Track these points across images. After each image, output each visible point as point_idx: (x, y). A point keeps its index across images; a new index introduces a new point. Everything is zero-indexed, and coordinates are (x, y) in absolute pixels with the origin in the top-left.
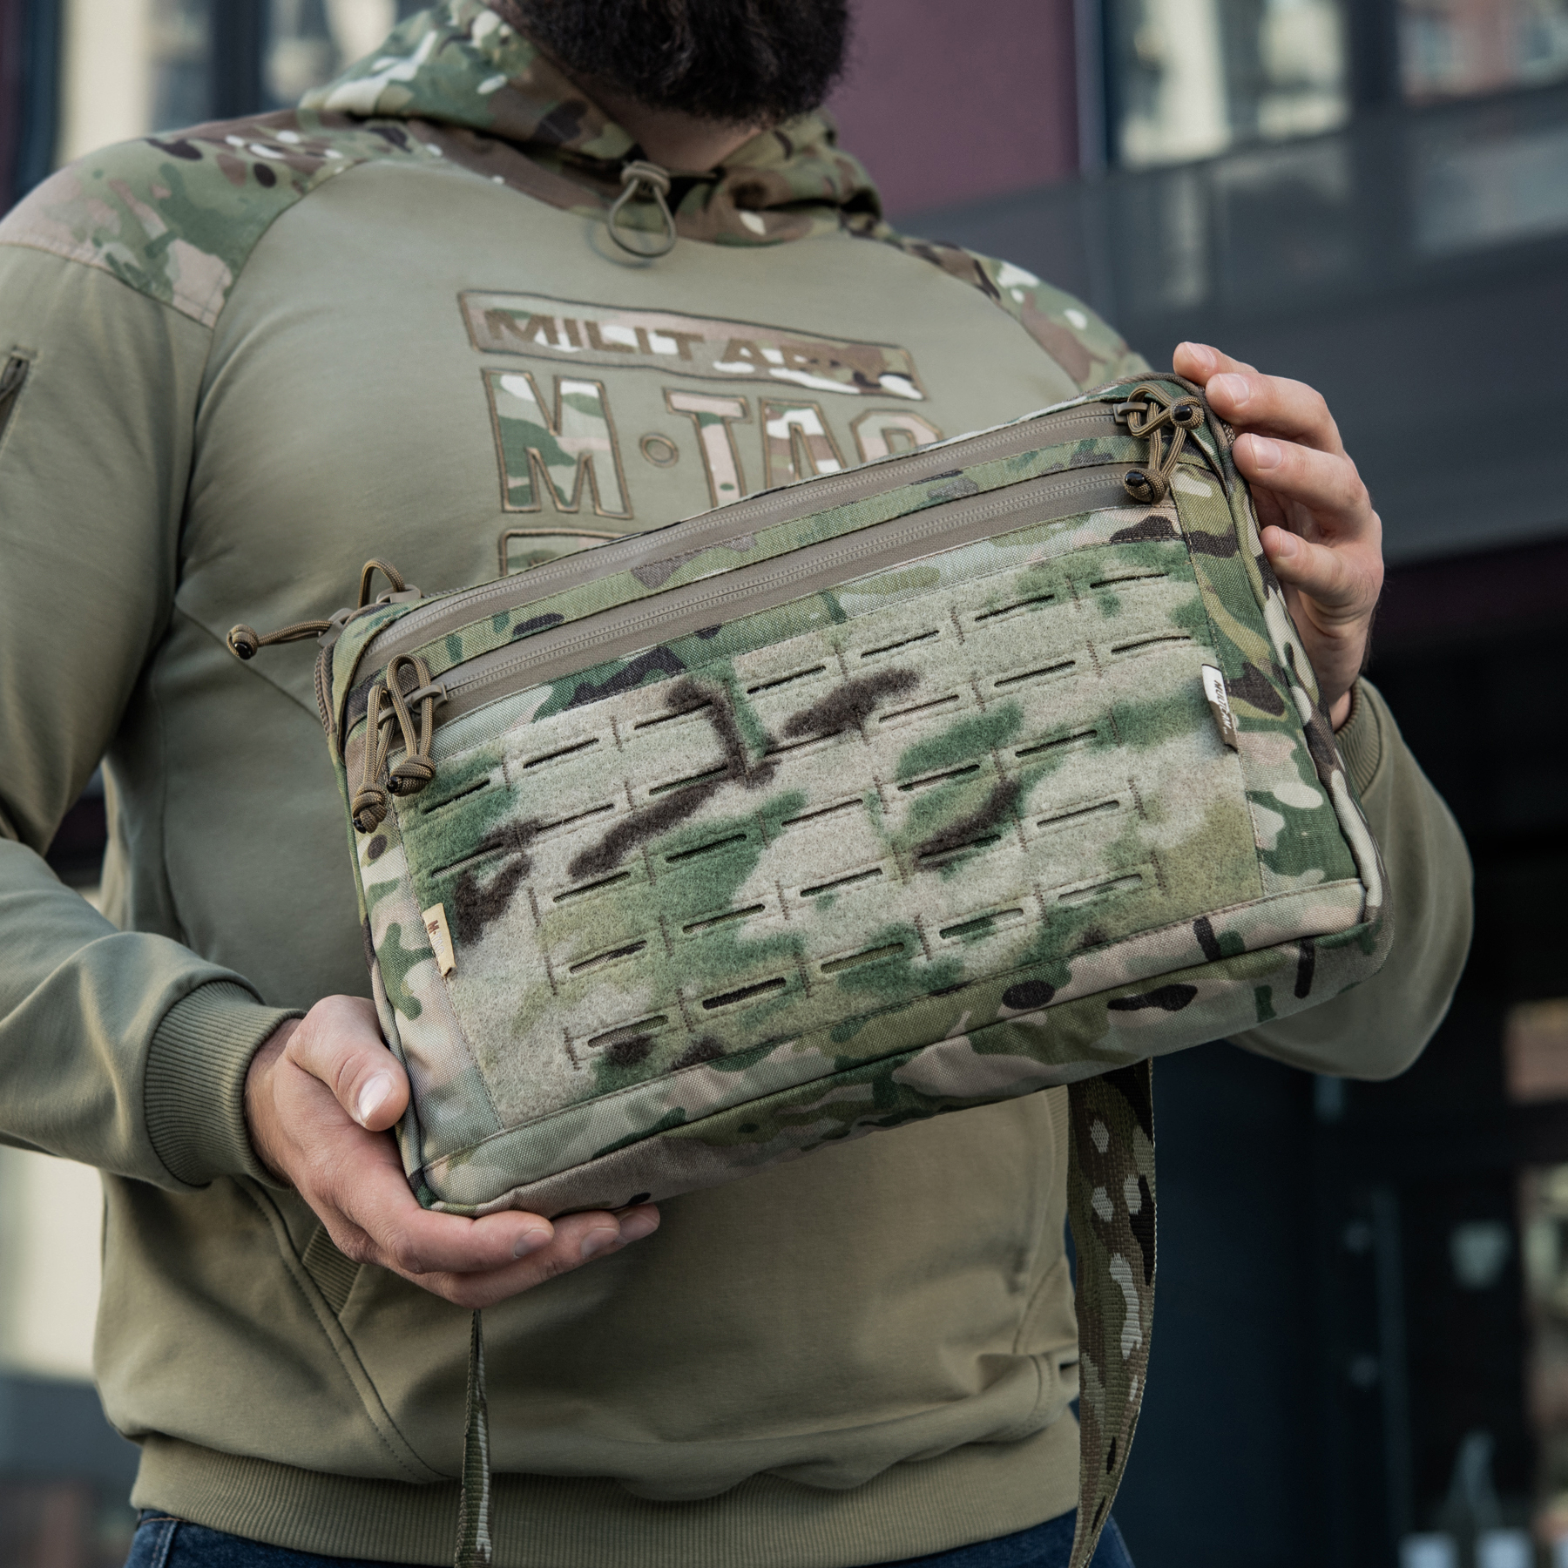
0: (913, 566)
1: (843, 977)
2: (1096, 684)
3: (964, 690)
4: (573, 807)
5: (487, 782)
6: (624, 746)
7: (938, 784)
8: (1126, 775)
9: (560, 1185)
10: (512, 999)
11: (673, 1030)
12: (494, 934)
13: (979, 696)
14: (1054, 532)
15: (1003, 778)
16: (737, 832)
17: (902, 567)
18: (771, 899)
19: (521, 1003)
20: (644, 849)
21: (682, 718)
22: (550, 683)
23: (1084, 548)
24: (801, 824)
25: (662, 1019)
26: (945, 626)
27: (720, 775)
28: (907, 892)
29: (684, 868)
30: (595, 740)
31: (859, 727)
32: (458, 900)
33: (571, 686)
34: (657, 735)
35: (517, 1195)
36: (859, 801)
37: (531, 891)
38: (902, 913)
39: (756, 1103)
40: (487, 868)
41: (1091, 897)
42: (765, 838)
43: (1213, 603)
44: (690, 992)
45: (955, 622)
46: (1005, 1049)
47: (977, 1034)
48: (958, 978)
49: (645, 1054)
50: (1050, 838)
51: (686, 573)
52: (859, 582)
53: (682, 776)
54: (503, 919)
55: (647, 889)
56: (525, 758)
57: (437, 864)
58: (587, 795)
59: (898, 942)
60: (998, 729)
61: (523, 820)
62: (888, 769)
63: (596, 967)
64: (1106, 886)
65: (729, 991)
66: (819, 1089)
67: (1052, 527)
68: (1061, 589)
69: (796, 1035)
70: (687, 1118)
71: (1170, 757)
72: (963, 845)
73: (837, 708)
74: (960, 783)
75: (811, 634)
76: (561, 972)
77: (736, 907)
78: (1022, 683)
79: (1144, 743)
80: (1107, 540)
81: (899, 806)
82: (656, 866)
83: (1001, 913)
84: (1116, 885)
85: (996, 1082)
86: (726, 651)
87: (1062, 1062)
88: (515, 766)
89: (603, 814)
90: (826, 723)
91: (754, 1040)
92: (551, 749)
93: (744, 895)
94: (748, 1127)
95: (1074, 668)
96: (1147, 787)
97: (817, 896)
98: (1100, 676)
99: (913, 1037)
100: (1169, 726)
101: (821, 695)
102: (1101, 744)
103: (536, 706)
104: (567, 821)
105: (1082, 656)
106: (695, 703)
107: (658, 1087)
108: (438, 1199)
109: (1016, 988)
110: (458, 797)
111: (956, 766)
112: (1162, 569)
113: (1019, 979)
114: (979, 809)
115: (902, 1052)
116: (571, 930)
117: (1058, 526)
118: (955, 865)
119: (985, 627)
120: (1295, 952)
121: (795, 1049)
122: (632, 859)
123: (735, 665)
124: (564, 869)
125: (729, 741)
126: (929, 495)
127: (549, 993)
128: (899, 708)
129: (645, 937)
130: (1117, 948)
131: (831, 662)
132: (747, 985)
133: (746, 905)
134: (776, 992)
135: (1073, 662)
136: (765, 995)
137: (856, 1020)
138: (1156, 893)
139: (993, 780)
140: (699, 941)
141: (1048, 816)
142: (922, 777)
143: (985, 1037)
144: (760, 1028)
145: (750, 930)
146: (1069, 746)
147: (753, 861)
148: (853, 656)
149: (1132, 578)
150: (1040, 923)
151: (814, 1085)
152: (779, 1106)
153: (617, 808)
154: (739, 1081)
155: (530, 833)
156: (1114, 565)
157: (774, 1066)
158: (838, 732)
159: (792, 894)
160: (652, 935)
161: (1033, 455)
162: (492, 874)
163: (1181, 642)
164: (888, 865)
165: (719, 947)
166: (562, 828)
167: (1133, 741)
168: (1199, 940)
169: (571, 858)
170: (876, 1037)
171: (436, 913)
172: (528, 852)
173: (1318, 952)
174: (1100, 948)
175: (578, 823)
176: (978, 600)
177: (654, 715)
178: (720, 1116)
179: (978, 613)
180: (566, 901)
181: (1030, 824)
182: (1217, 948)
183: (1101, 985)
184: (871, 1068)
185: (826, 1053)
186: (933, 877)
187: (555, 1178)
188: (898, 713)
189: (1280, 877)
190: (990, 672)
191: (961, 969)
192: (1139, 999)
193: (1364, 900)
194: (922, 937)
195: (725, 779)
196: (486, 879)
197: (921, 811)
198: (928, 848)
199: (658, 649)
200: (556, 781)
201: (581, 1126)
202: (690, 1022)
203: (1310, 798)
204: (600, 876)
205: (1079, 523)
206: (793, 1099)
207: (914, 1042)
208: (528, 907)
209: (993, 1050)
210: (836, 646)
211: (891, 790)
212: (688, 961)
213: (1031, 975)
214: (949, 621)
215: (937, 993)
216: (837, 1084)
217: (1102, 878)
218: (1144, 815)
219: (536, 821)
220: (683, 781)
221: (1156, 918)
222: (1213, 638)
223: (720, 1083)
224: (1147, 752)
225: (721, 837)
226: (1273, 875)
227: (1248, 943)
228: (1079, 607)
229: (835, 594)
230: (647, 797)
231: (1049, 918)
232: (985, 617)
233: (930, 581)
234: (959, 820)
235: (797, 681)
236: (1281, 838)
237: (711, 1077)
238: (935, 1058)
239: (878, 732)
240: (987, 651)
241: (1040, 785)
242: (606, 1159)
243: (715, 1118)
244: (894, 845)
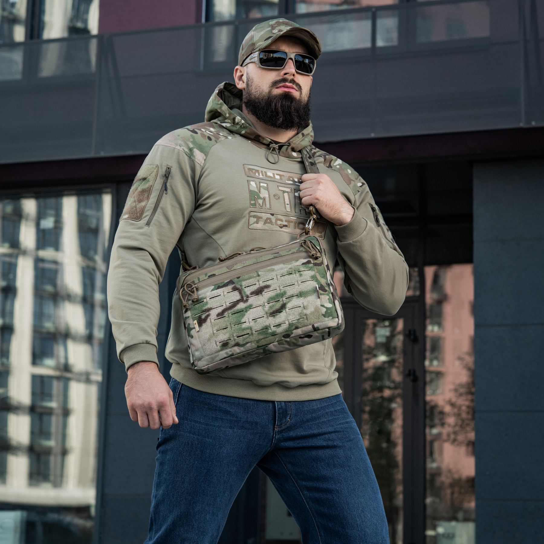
0: (270, 268)
1: (258, 333)
2: (298, 288)
3: (278, 288)
4: (217, 306)
5: (204, 301)
6: (225, 296)
7: (273, 303)
8: (302, 302)
9: (215, 365)
10: (207, 336)
11: (232, 341)
12: (204, 326)
13: (280, 289)
14: (293, 263)
15: (283, 302)
16: (242, 310)
17: (269, 268)
18: (247, 321)
19: (209, 336)
20: (228, 313)
21: (234, 292)
22: (214, 285)
23: (297, 266)
24: (252, 309)
25: (230, 339)
26: (275, 278)
27: (240, 301)
28: (268, 320)
29: (234, 316)
30: (221, 295)
31: (262, 294)
32: (199, 319)
33: (217, 286)
34: (230, 294)
35: (208, 366)
36: (261, 306)
37: (210, 319)
38: (267, 323)
39: (245, 352)
40: (203, 315)
41: (296, 321)
42: (246, 311)
43: (317, 275)
44: (235, 335)
45: (277, 277)
46: (283, 344)
47: (279, 342)
48: (276, 333)
49: (228, 345)
50: (290, 312)
51: (235, 267)
52: (262, 270)
53: (234, 301)
54: (206, 323)
55: (228, 319)
56: (210, 298)
57: (196, 314)
58: (219, 304)
59: (266, 328)
60: (282, 295)
61: (209, 308)
62: (266, 301)
63: (220, 331)
64: (298, 320)
65: (240, 335)
66: (255, 350)
67: (292, 262)
68: (293, 273)
69: (251, 342)
70: (234, 354)
71: (309, 299)
72: (277, 313)
73: (258, 291)
74: (277, 303)
75: (254, 279)
76: (215, 332)
77: (242, 322)
78: (287, 287)
79: (305, 297)
80: (301, 264)
81: (267, 306)
82: (230, 315)
83: (282, 323)
84: (300, 319)
85: (282, 349)
86: (241, 281)
87: (292, 346)
88: (208, 299)
89: (222, 307)
90: (256, 293)
91: (244, 343)
92: (214, 296)
93: (243, 320)
94: (244, 356)
95: (295, 285)
96: (305, 304)
97: (254, 320)
98: (299, 286)
99: (269, 342)
100: (309, 294)
101: (256, 288)
102: (298, 297)
103: (211, 289)
104: (216, 308)
105: (296, 283)
106: (236, 289)
107: (230, 350)
108: (196, 367)
109: (285, 335)
110: (199, 303)
111: (276, 300)
112: (309, 269)
113: (285, 333)
114: (279, 307)
115: (267, 345)
116: (217, 325)
117: (294, 262)
118: (276, 316)
119: (281, 278)
120: (327, 330)
121: (251, 344)
122: (226, 314)
123: (242, 283)
124: (215, 315)
125: (241, 296)
126: (274, 256)
127: (213, 335)
128: (268, 291)
129: (228, 326)
130: (300, 329)
131: (257, 283)
132: (243, 334)
133: (243, 322)
134: (248, 335)
135: (295, 284)
136: (246, 336)
137: (260, 340)
138: (306, 321)
139: (282, 302)
140: (236, 327)
141: (290, 308)
142: (271, 302)
143: (280, 342)
144: (245, 341)
145: (244, 326)
146: (293, 298)
147: (245, 315)
148: (261, 282)
149: (304, 271)
150: (288, 325)
151: (254, 350)
152: (248, 353)
153: (224, 306)
154: (242, 349)
155: (210, 310)
156: (302, 269)
157: (247, 347)
158: (258, 294)
159: (251, 320)
160: (229, 326)
161: (291, 250)
162: (204, 316)
163: (311, 281)
164: (265, 316)
165: (239, 328)
166: (215, 309)
167: (303, 297)
168: (313, 328)
169: (217, 314)
170: (263, 342)
171: (196, 322)
172: (210, 313)
173: (331, 330)
174: (298, 329)
175: (218, 308)
176: (281, 274)
177: (230, 291)
178: (239, 354)
179: (280, 276)
180: (216, 321)
181: (287, 309)
182: (315, 329)
183: (298, 335)
184: (262, 347)
185: (255, 345)
186: (272, 318)
187: (214, 364)
188: (267, 292)
189: (325, 318)
190: (282, 286)
191: (276, 332)
192: (304, 337)
193: (338, 322)
194: (270, 327)
195: (241, 302)
196: (203, 317)
197: (270, 307)
198: (271, 313)
199: (231, 280)
200: (214, 301)
201: (218, 356)
202: (235, 340)
203: (330, 305)
204: (221, 317)
205: (297, 262)
206: (250, 352)
207: (269, 343)
208: (210, 321)
209: (281, 344)
210: (258, 281)
211: (266, 304)
212: (234, 330)
213: (287, 333)
214: (276, 277)
215: (273, 336)
216: (257, 349)
217: (298, 318)
218: (304, 308)
219: (211, 308)
220: (234, 302)
221: (306, 324)
222: (317, 281)
223: (239, 349)
224: (306, 298)
225: (240, 311)
226: (324, 318)
227: (320, 328)
228: (296, 275)
229: (258, 272)
230: (228, 304)
231: (290, 324)
232: (281, 276)
233: (273, 270)
234: (276, 309)
235: (252, 286)
236: (325, 312)
237: (238, 348)
238: (272, 346)
239: (264, 295)
240: (281, 282)
241: (289, 304)
242: (222, 361)
243: (238, 355)
244: (266, 313)
